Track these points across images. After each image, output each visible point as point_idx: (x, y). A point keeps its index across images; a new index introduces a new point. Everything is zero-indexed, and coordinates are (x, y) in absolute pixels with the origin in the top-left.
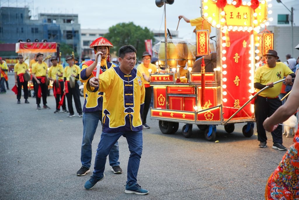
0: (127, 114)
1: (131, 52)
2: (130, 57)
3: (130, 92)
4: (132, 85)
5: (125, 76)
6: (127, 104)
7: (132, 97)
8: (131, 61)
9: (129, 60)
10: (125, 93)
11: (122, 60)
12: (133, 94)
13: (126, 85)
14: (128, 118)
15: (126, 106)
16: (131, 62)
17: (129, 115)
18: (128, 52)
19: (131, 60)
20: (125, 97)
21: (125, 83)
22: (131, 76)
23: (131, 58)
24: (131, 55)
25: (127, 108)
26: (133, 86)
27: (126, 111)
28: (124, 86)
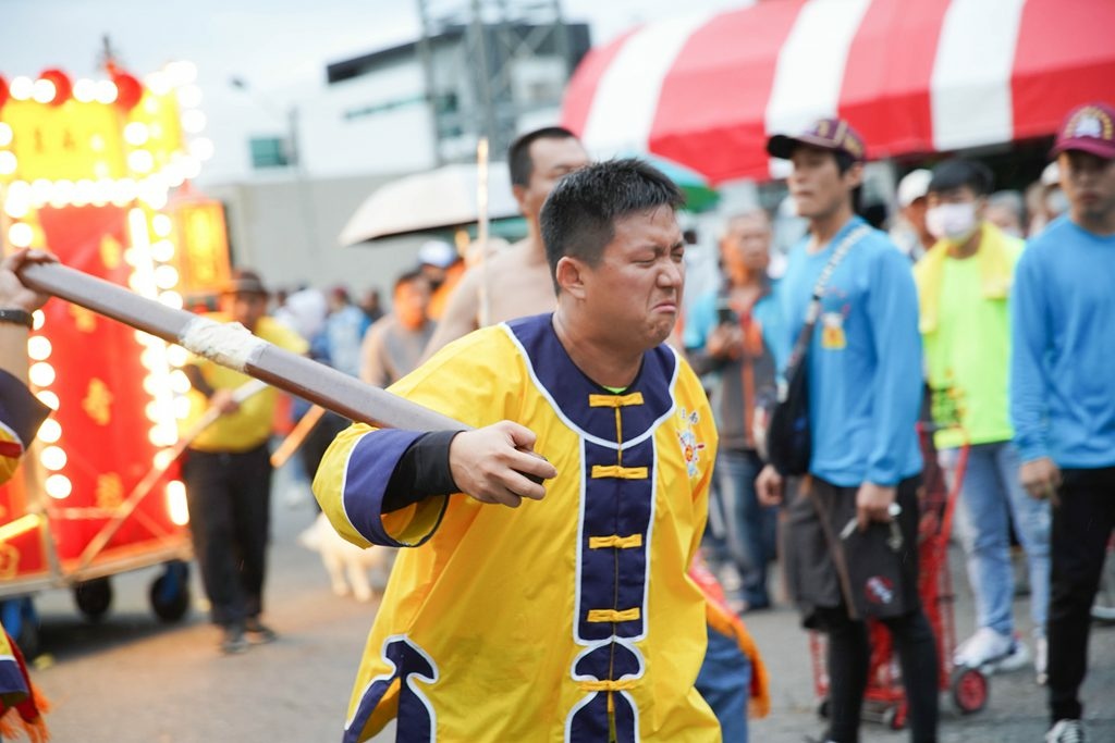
0: (587, 689)
1: (654, 201)
2: (653, 244)
3: (622, 524)
4: (641, 473)
5: (596, 400)
6: (596, 616)
7: (638, 557)
8: (660, 273)
9: (647, 263)
10: (591, 528)
11: (585, 275)
12: (644, 539)
13: (599, 471)
14: (600, 719)
15: (588, 630)
16: (664, 280)
17: (602, 695)
18: (633, 207)
19: (658, 266)
20: (584, 563)
21: (595, 456)
22: (636, 399)
23: (659, 252)
24: (656, 231)
25: (591, 646)
26: (650, 477)
27: (585, 666)
28: (589, 475)
